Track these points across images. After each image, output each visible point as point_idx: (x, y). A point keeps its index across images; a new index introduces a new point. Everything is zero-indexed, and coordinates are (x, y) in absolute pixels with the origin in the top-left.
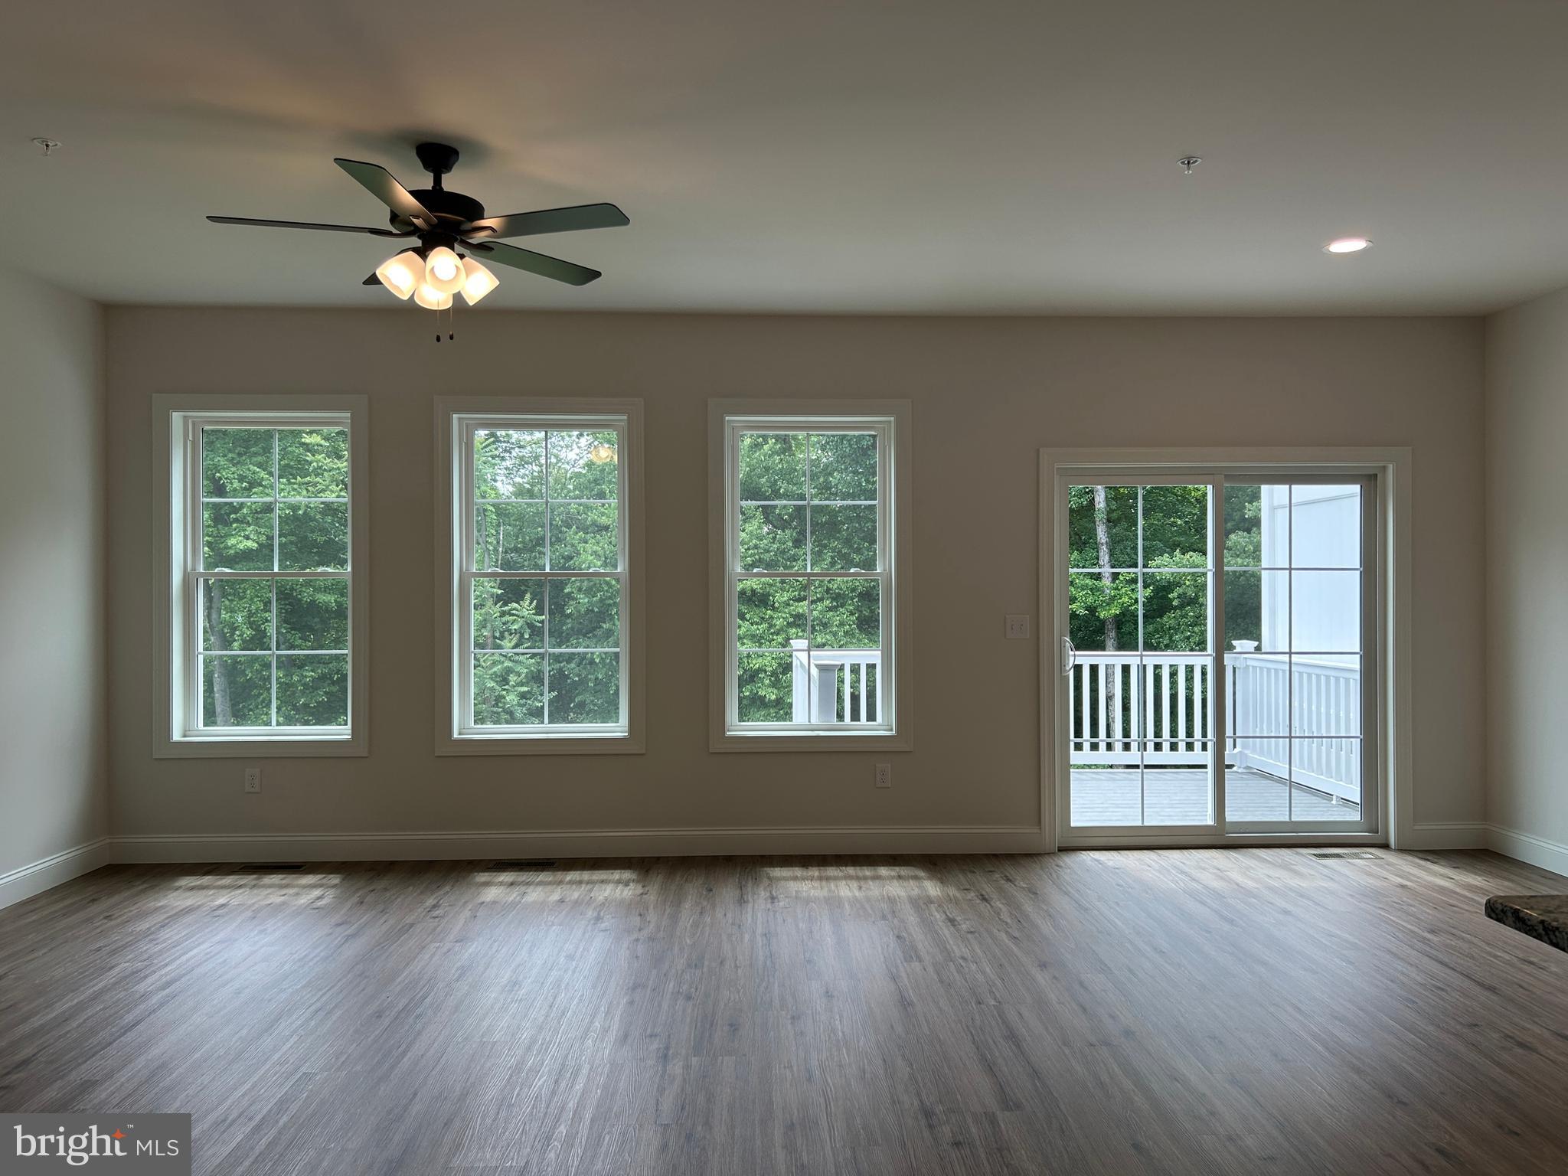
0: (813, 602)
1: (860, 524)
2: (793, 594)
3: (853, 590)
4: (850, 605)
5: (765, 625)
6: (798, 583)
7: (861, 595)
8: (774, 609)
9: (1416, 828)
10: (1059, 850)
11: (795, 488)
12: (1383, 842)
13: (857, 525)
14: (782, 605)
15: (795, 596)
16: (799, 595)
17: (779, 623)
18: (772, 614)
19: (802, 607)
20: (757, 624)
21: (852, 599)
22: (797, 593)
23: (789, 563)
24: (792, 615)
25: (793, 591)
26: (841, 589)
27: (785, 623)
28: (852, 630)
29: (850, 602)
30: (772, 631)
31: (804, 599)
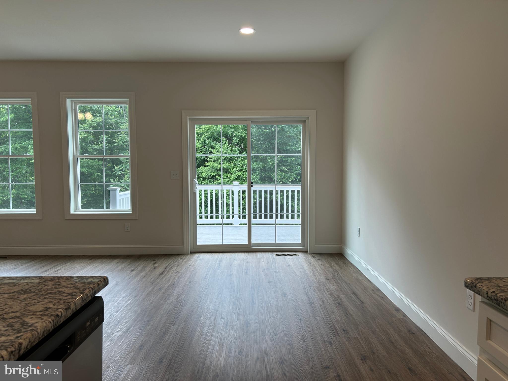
0: (244, 172)
1: (261, 146)
2: (238, 169)
3: (259, 168)
4: (257, 172)
5: (228, 179)
6: (239, 165)
7: (261, 170)
8: (231, 174)
9: (316, 245)
10: (191, 253)
11: (239, 134)
12: (306, 250)
13: (260, 146)
14: (233, 173)
15: (238, 170)
16: (240, 169)
17: (232, 178)
18: (230, 175)
19: (240, 173)
20: (226, 179)
21: (258, 171)
22: (239, 169)
23: (237, 159)
24: (236, 176)
25: (238, 168)
26: (254, 167)
27: (234, 178)
28: (257, 181)
29: (257, 171)
30: (230, 181)
31: (242, 170)
